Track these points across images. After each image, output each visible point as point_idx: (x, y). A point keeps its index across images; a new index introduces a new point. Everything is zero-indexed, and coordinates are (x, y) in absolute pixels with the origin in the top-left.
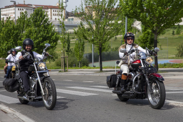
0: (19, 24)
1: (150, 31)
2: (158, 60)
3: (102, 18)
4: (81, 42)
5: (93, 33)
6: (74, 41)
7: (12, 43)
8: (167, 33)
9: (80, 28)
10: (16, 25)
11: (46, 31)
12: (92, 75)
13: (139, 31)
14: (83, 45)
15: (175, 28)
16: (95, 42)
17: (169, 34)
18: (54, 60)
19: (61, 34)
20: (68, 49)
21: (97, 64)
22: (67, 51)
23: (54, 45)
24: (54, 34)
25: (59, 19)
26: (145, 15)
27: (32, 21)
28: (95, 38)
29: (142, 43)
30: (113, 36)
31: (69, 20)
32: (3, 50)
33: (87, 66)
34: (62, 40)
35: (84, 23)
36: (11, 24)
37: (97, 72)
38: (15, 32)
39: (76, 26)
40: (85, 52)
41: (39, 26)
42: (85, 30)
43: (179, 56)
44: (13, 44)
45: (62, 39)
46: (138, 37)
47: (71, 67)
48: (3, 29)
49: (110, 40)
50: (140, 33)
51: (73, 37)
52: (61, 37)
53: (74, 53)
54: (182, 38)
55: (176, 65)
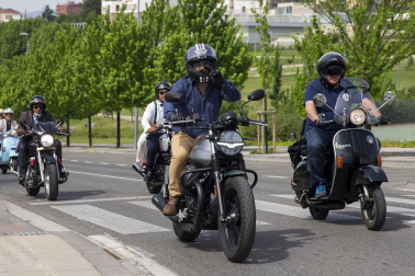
0: (148, 23)
3: (374, 7)
4: (311, 72)
5: (348, 47)
6: (292, 70)
7: (130, 73)
9: (311, 34)
10: (140, 25)
11: (218, 43)
16: (352, 71)
19: (259, 50)
20: (277, 90)
22: (272, 97)
23: (238, 81)
24: (238, 50)
25: (253, 10)
27: (181, 15)
28: (353, 60)
30: (404, 57)
31: (280, 10)
32: (106, 92)
35: (322, 20)
36: (127, 22)
38: (137, 44)
39: (298, 29)
41: (199, 28)
42: (324, 40)
44: (131, 78)
45: (261, 64)
47: (285, 140)
48: (106, 37)
49: (395, 67)
51: (291, 58)
52: (259, 57)
53: (293, 103)
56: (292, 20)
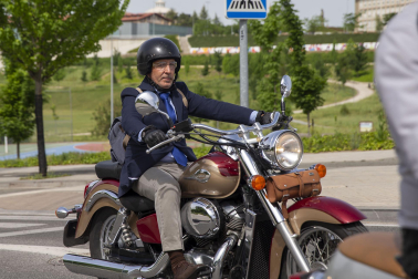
1: (26, 73)
8: (69, 76)
15: (87, 64)
17: (74, 79)
26: (10, 32)
29: (6, 103)
43: (98, 135)
54: (104, 89)
55: (92, 156)
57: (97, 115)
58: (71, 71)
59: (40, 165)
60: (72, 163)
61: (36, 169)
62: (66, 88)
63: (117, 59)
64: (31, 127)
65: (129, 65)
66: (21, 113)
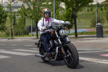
1: (71, 9)
2: (77, 30)
3: (37, 1)
4: (23, 18)
5: (31, 11)
6: (18, 17)
8: (84, 10)
9: (22, 8)
12: (31, 41)
13: (63, 9)
14: (24, 20)
15: (89, 6)
16: (33, 17)
17: (85, 11)
18: (5, 31)
21: (35, 33)
22: (13, 25)
23: (4, 21)
24: (4, 13)
25: (7, 3)
28: (33, 15)
29: (66, 18)
31: (15, 2)
33: (28, 34)
34: (10, 16)
35: (25, 5)
37: (35, 39)
39: (19, 7)
40: (26, 25)
42: (25, 9)
43: (92, 27)
46: (63, 13)
47: (17, 36)
50: (65, 11)
51: (18, 14)
52: (9, 14)
53: (18, 26)
54: (94, 14)
55: (90, 32)
56: (18, 5)
57: (92, 21)
58: (84, 9)
59: (75, 35)
60: (85, 34)
61: (74, 36)
62: (83, 13)
63: (98, 5)
64: (73, 24)
65: (102, 6)
66: (70, 21)
